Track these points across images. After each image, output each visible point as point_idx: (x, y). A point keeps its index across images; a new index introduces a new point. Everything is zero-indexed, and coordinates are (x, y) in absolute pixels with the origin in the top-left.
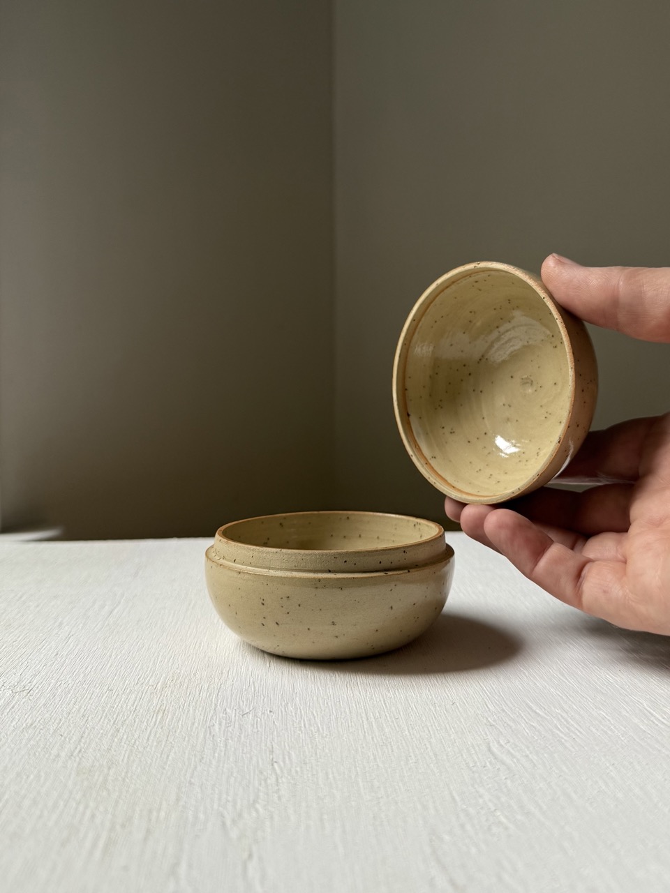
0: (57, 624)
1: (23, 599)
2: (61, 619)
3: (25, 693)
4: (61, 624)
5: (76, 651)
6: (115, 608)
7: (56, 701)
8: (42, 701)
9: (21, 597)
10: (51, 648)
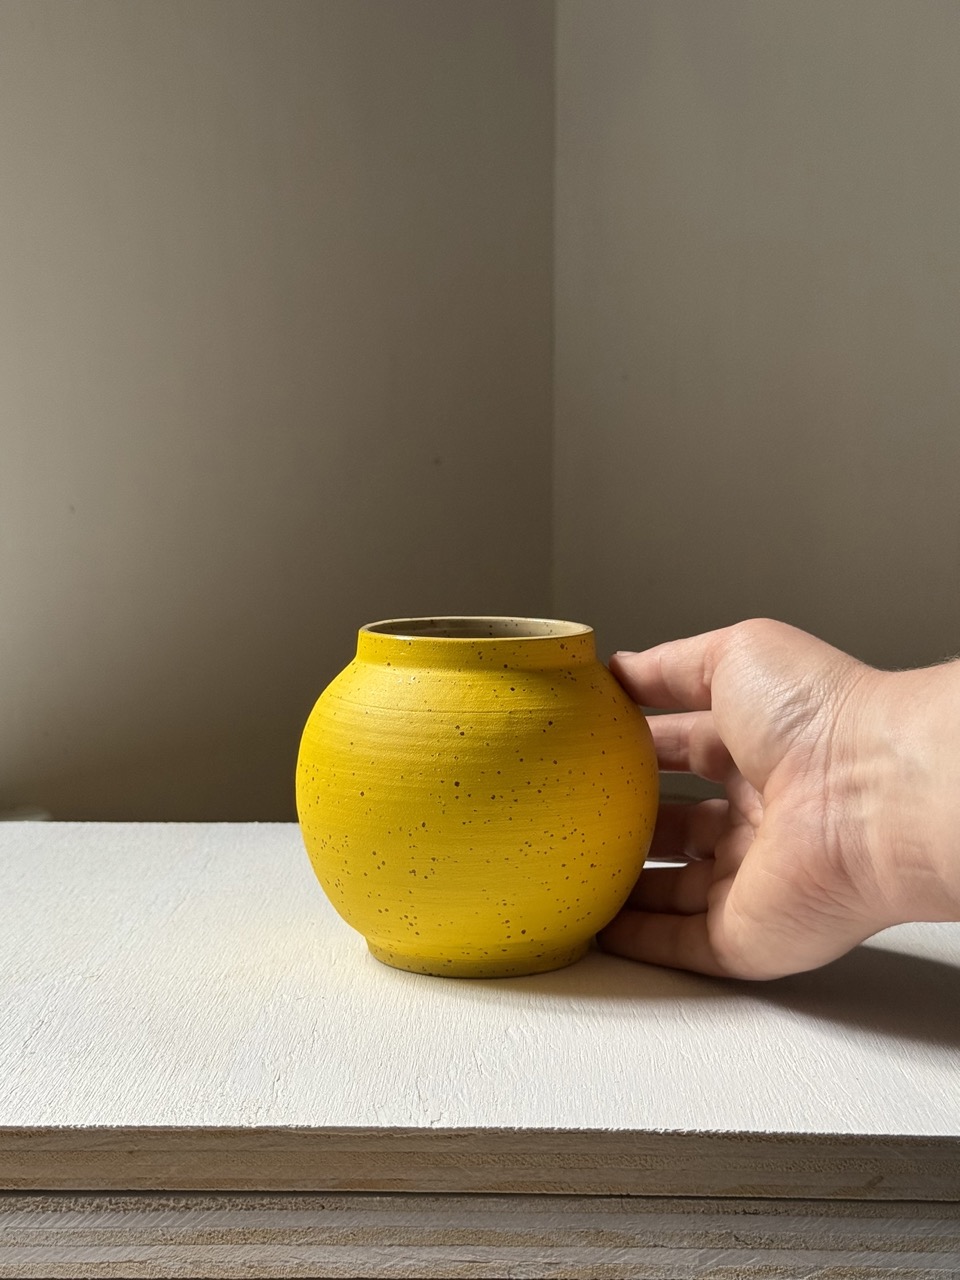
0: (117, 919)
1: (76, 891)
2: (120, 915)
3: (95, 978)
4: (121, 920)
5: (140, 945)
6: (179, 905)
7: (126, 985)
8: (111, 985)
9: (72, 891)
10: (114, 942)
